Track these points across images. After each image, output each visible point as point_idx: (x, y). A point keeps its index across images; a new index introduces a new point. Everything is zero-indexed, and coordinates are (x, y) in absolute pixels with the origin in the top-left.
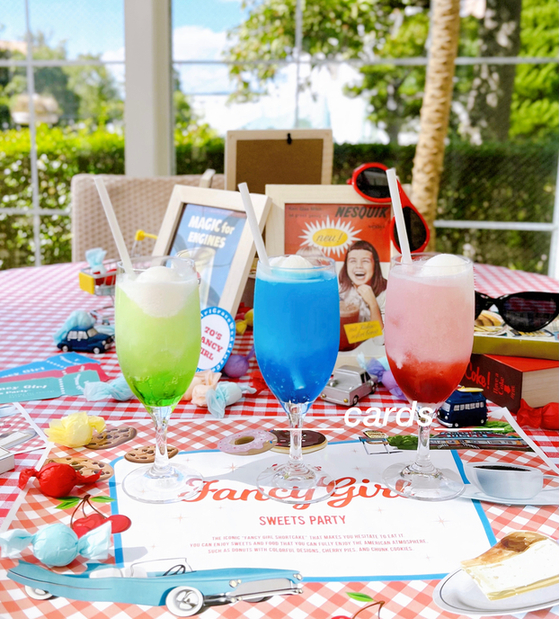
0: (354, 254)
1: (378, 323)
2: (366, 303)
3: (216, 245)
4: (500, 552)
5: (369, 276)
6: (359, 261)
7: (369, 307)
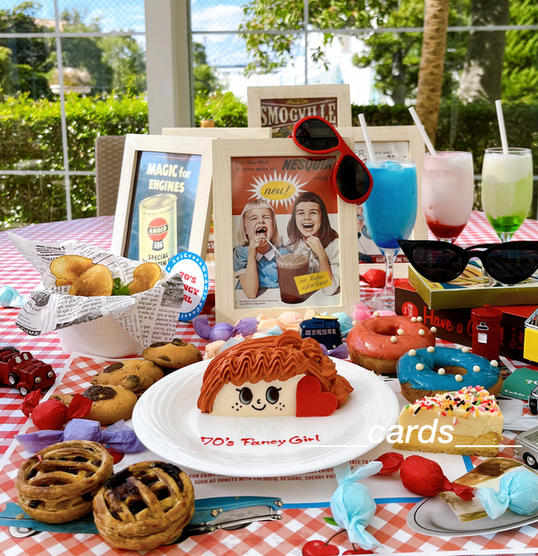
0: (302, 206)
1: (327, 273)
2: (315, 254)
3: (176, 190)
4: (476, 477)
5: (316, 228)
6: (307, 213)
7: (317, 258)
